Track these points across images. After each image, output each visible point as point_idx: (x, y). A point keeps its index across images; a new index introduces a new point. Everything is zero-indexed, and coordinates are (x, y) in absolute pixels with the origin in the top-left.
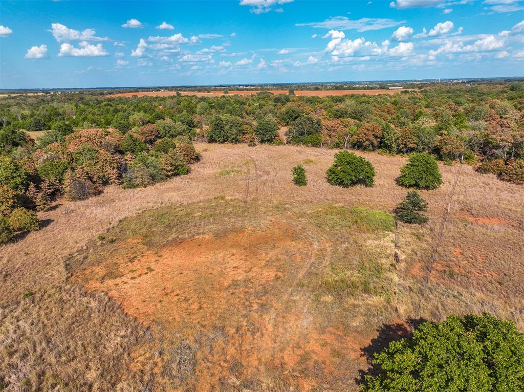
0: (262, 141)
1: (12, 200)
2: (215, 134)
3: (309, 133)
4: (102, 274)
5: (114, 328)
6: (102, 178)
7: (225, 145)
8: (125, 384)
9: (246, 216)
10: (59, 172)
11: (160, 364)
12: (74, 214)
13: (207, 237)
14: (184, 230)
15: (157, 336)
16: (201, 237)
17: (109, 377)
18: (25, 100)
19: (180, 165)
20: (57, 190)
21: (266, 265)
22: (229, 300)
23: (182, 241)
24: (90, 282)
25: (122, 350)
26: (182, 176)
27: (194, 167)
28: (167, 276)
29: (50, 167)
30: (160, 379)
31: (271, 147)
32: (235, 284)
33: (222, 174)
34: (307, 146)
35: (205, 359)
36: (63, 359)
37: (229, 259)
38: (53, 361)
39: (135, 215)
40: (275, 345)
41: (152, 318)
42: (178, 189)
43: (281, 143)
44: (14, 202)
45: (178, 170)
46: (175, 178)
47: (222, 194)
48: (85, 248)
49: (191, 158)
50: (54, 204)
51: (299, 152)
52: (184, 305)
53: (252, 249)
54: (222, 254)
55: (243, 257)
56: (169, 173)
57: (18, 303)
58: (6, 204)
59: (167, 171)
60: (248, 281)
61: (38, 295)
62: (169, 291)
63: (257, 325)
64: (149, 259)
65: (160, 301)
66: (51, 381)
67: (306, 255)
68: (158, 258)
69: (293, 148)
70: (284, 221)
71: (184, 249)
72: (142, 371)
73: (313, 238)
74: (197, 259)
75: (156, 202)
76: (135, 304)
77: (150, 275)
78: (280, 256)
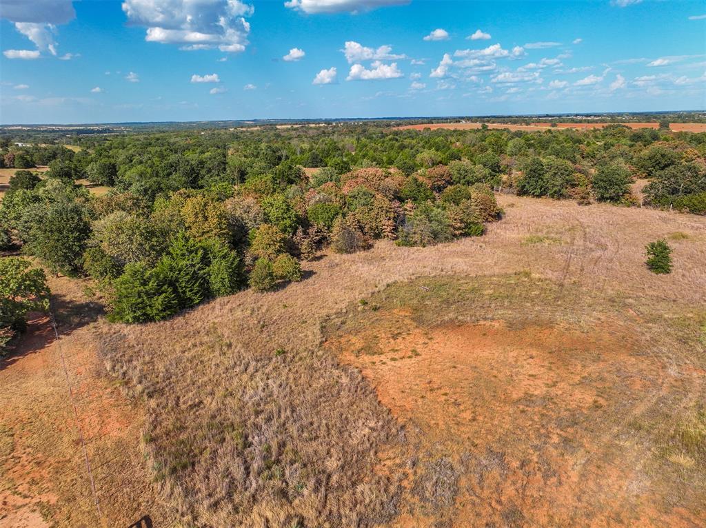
0: (602, 199)
1: (278, 244)
2: (528, 183)
3: (687, 191)
4: (359, 346)
5: (363, 415)
6: (375, 230)
7: (543, 200)
8: (367, 487)
9: (558, 306)
10: (329, 218)
11: (412, 478)
12: (337, 269)
13: (497, 325)
14: (466, 310)
15: (413, 440)
16: (488, 323)
17: (349, 473)
18: (306, 132)
19: (473, 223)
20: (324, 238)
21: (581, 383)
22: (516, 419)
23: (461, 324)
24: (345, 353)
25: (368, 445)
26: (473, 238)
27: (492, 227)
28: (435, 366)
29: (320, 211)
30: (408, 496)
31: (614, 209)
32: (528, 399)
33: (531, 240)
34: (680, 212)
35: (470, 489)
36: (305, 435)
37: (525, 362)
38: (295, 434)
39: (406, 280)
40: (580, 505)
41: (410, 415)
42: (466, 255)
43: (633, 204)
44: (281, 247)
45: (470, 228)
46: (463, 239)
47: (527, 269)
48: (344, 311)
49: (490, 215)
50: (319, 254)
51: (665, 220)
52: (453, 410)
53: (561, 355)
54: (515, 354)
55: (546, 364)
56: (457, 232)
57: (270, 359)
58: (273, 247)
59: (454, 228)
60: (548, 399)
61: (290, 355)
62: (436, 387)
63: (554, 467)
64: (416, 339)
65: (423, 397)
66: (290, 455)
67: (654, 383)
68: (427, 341)
69: (654, 213)
70: (622, 323)
71: (463, 335)
72: (388, 479)
73: (669, 358)
74: (478, 352)
75: (434, 268)
76: (391, 392)
77: (414, 360)
78: (606, 375)
